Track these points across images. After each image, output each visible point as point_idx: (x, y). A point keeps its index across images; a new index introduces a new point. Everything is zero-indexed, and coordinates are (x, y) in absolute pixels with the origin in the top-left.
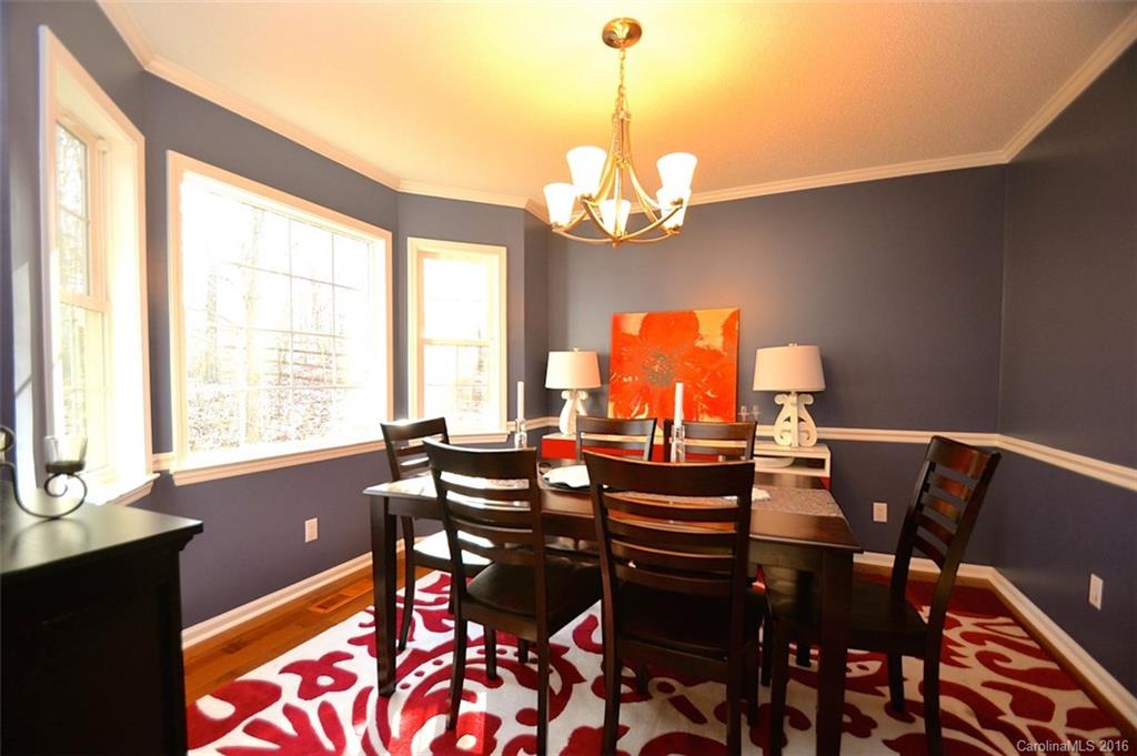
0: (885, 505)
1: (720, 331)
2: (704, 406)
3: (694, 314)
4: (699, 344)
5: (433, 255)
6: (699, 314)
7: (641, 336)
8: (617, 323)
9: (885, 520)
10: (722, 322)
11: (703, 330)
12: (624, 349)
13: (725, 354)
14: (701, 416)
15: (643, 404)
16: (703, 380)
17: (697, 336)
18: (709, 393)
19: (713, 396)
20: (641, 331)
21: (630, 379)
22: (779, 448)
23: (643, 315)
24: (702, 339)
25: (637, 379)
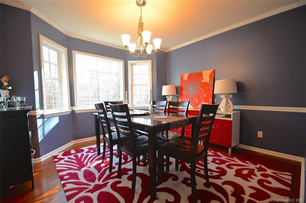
0: (262, 132)
1: (209, 77)
2: (203, 99)
3: (202, 72)
4: (203, 81)
5: (135, 64)
6: (203, 72)
7: (187, 80)
8: (182, 77)
9: (262, 137)
10: (209, 74)
11: (204, 77)
12: (183, 84)
13: (210, 83)
14: (202, 102)
15: (187, 99)
16: (203, 92)
17: (202, 79)
18: (205, 96)
19: (206, 96)
20: (188, 79)
21: (184, 92)
22: (222, 111)
23: (189, 74)
24: (203, 80)
25: (186, 92)
